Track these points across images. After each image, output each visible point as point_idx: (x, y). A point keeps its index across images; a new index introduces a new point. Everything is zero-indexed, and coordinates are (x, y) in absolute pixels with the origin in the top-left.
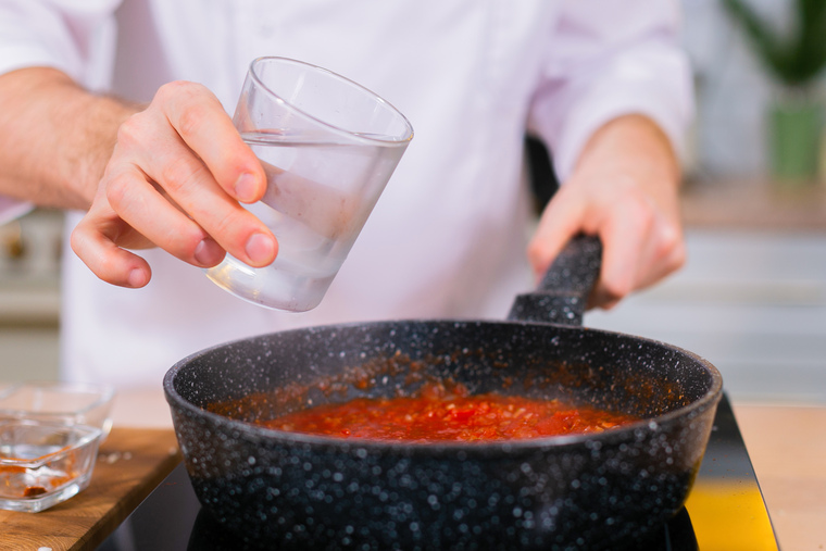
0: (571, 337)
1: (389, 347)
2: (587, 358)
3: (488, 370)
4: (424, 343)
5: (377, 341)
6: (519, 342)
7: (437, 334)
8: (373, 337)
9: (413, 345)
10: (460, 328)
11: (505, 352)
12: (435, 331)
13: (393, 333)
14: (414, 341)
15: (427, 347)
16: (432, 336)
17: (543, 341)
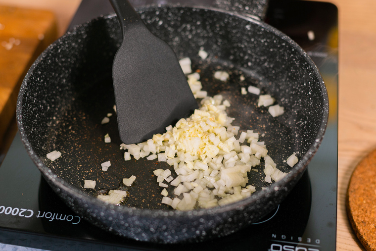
0: (257, 28)
1: (155, 21)
2: (265, 42)
3: (211, 34)
4: (175, 18)
5: (149, 18)
6: (228, 23)
7: (182, 14)
8: (146, 16)
9: (169, 19)
10: (196, 12)
11: (221, 27)
12: (182, 12)
13: (157, 13)
14: (169, 16)
15: (177, 20)
16: (179, 15)
17: (242, 25)
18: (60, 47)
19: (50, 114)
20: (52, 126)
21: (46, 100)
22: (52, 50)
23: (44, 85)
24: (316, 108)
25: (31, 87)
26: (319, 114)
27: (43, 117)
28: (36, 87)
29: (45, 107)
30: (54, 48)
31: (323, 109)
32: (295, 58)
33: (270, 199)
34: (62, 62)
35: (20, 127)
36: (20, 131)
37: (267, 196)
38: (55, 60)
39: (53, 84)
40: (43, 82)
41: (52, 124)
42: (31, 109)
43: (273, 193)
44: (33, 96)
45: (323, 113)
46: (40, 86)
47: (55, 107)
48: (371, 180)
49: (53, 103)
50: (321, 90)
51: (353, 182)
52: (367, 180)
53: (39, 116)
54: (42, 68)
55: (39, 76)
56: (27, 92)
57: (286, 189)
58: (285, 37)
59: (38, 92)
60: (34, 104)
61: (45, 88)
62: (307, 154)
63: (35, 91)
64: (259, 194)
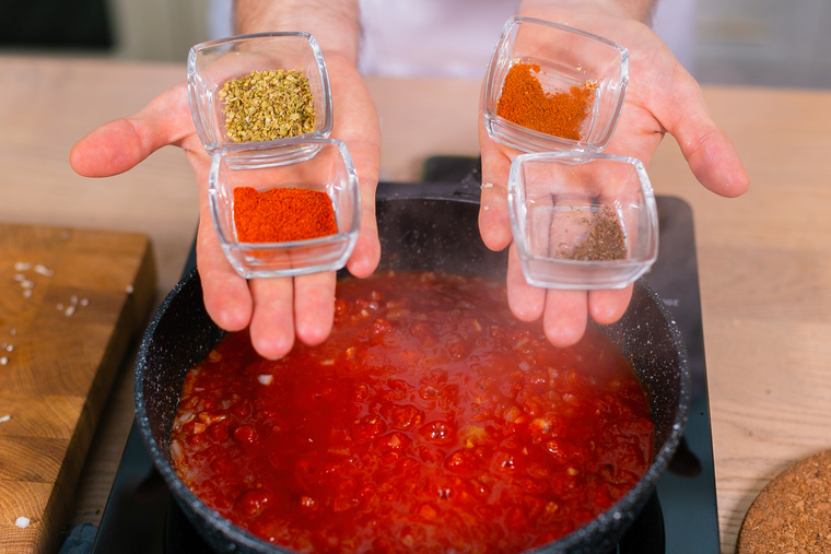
24: (664, 369)
26: (672, 379)
31: (680, 370)
33: (607, 535)
35: (149, 439)
36: (150, 446)
37: (603, 529)
42: (155, 405)
43: (612, 523)
44: (155, 380)
45: (680, 377)
48: (779, 535)
50: (671, 336)
51: (744, 541)
52: (770, 534)
57: (631, 515)
62: (662, 453)
64: (588, 527)
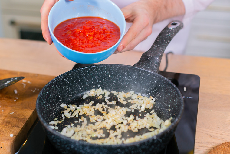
1: (105, 72)
2: (156, 82)
4: (114, 71)
6: (139, 73)
9: (111, 71)
10: (124, 68)
11: (136, 75)
13: (106, 68)
17: (146, 74)
18: (59, 80)
19: (51, 111)
20: (52, 117)
21: (50, 104)
22: (55, 80)
23: (50, 96)
25: (44, 95)
27: (48, 111)
28: (46, 96)
29: (49, 107)
30: (56, 80)
32: (170, 88)
34: (59, 87)
38: (56, 85)
39: (54, 97)
40: (49, 95)
41: (52, 116)
44: (44, 100)
46: (48, 96)
47: (54, 108)
49: (53, 106)
53: (46, 110)
54: (49, 88)
55: (48, 91)
56: (41, 96)
58: (165, 79)
59: (47, 98)
60: (44, 104)
61: (50, 98)
63: (45, 98)
